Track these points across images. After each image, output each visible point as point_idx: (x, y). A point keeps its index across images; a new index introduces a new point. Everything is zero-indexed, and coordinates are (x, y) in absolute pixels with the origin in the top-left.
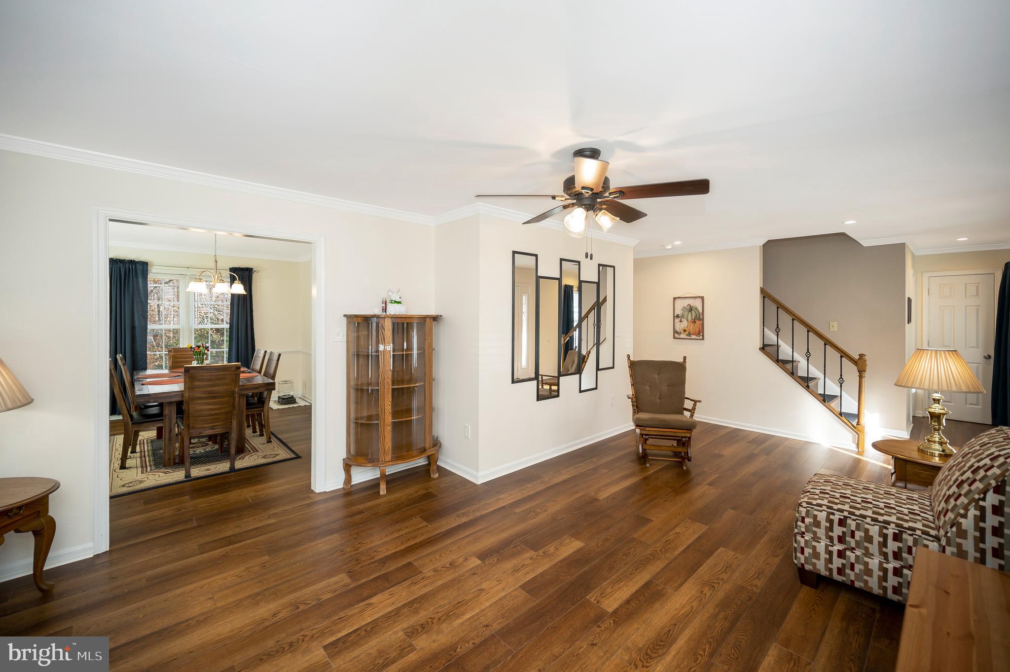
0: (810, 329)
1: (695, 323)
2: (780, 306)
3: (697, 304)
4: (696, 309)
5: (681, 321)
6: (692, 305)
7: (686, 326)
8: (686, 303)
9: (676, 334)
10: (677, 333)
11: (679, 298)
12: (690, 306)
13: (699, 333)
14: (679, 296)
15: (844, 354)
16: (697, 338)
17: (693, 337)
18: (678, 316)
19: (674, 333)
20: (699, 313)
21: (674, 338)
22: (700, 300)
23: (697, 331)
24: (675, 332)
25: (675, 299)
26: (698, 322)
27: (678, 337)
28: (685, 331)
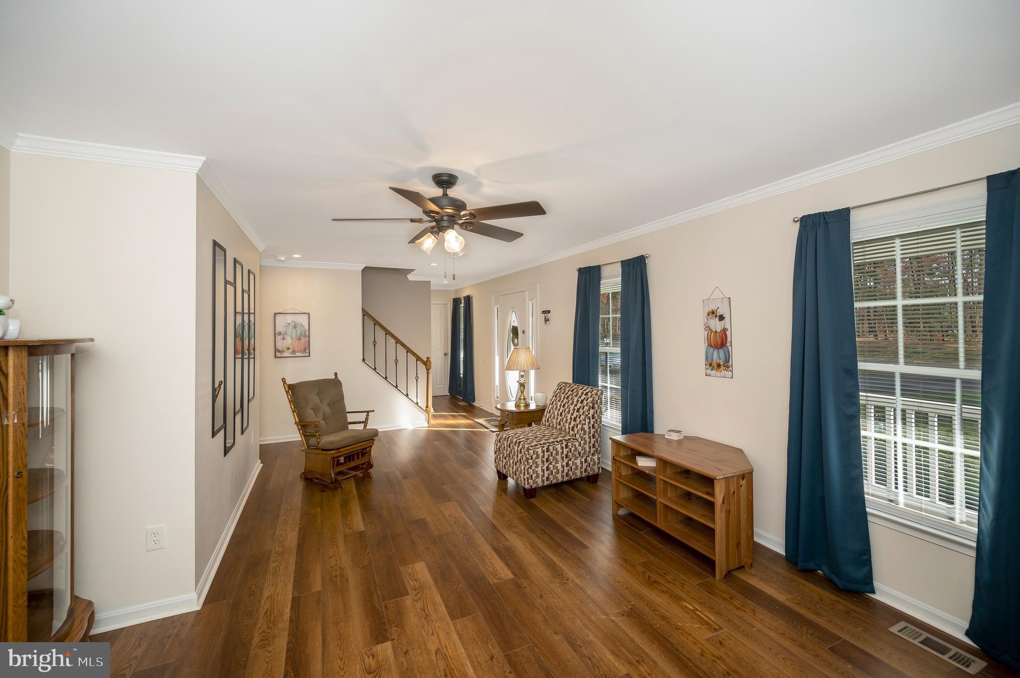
0: (398, 341)
1: (300, 340)
2: (376, 323)
3: (303, 320)
4: (302, 325)
5: (284, 339)
6: (297, 322)
7: (290, 343)
8: (290, 319)
9: (277, 353)
10: (279, 351)
11: (280, 313)
12: (295, 322)
13: (305, 350)
14: (281, 311)
15: (418, 359)
16: (303, 355)
17: (298, 354)
18: (280, 334)
19: (275, 352)
20: (305, 330)
21: (276, 357)
22: (306, 316)
23: (303, 348)
24: (276, 350)
25: (276, 314)
26: (303, 339)
27: (280, 356)
28: (288, 349)
